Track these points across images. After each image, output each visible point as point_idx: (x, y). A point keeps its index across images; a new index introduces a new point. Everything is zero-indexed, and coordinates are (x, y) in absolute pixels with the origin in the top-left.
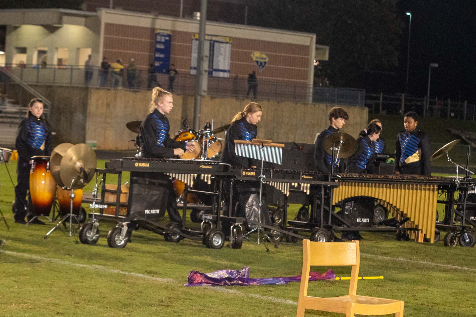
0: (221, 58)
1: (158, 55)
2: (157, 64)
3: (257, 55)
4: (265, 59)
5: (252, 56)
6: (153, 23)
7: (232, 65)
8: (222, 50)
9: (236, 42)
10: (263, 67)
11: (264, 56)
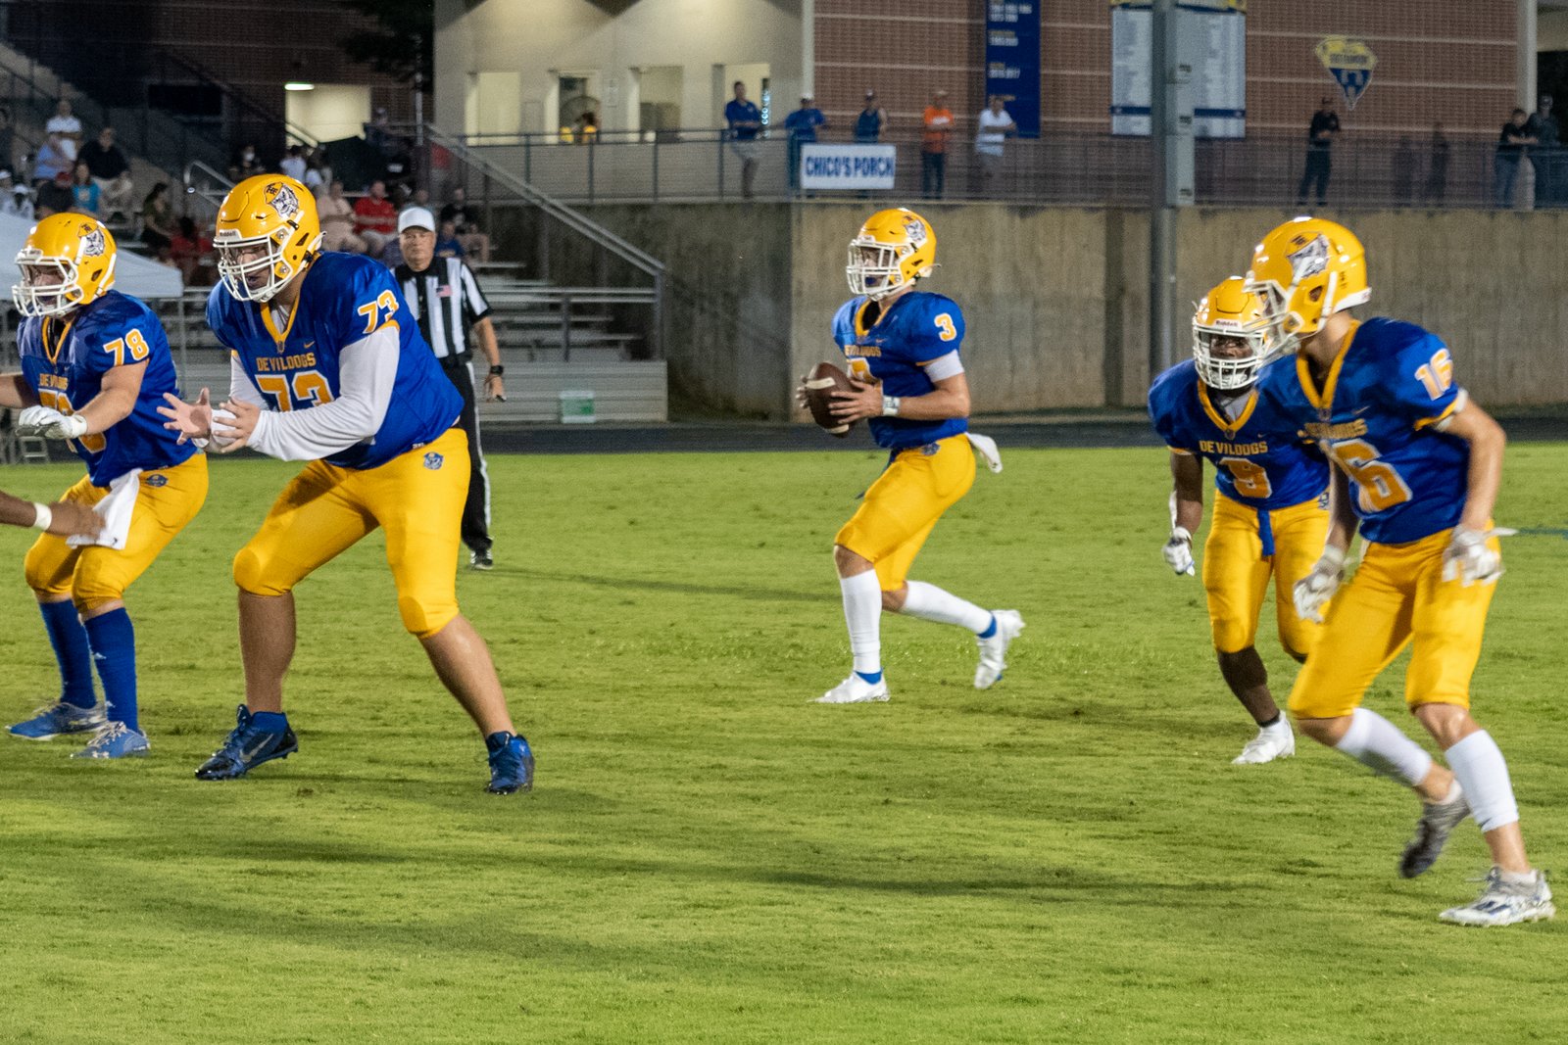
0: (1212, 68)
1: (997, 71)
3: (1334, 48)
4: (1364, 59)
5: (1319, 51)
7: (1250, 90)
8: (1216, 36)
10: (1358, 88)
11: (1360, 49)
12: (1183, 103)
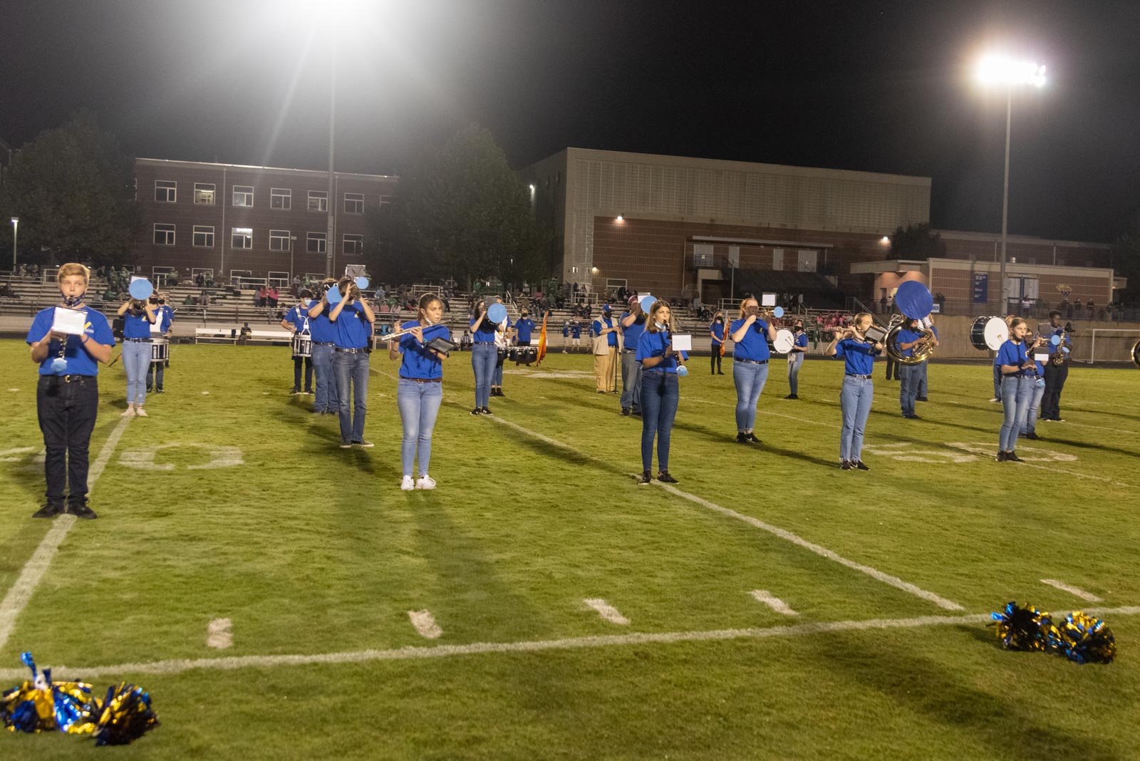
0: (1031, 290)
1: (977, 290)
2: (976, 296)
3: (1061, 287)
4: (1068, 289)
5: (1057, 287)
6: (972, 267)
7: (1040, 295)
8: (1031, 285)
9: (1042, 278)
11: (1067, 287)
12: (1005, 297)
